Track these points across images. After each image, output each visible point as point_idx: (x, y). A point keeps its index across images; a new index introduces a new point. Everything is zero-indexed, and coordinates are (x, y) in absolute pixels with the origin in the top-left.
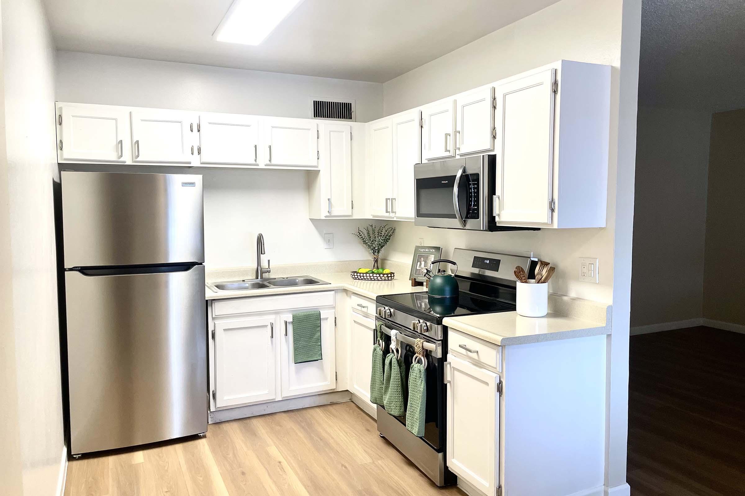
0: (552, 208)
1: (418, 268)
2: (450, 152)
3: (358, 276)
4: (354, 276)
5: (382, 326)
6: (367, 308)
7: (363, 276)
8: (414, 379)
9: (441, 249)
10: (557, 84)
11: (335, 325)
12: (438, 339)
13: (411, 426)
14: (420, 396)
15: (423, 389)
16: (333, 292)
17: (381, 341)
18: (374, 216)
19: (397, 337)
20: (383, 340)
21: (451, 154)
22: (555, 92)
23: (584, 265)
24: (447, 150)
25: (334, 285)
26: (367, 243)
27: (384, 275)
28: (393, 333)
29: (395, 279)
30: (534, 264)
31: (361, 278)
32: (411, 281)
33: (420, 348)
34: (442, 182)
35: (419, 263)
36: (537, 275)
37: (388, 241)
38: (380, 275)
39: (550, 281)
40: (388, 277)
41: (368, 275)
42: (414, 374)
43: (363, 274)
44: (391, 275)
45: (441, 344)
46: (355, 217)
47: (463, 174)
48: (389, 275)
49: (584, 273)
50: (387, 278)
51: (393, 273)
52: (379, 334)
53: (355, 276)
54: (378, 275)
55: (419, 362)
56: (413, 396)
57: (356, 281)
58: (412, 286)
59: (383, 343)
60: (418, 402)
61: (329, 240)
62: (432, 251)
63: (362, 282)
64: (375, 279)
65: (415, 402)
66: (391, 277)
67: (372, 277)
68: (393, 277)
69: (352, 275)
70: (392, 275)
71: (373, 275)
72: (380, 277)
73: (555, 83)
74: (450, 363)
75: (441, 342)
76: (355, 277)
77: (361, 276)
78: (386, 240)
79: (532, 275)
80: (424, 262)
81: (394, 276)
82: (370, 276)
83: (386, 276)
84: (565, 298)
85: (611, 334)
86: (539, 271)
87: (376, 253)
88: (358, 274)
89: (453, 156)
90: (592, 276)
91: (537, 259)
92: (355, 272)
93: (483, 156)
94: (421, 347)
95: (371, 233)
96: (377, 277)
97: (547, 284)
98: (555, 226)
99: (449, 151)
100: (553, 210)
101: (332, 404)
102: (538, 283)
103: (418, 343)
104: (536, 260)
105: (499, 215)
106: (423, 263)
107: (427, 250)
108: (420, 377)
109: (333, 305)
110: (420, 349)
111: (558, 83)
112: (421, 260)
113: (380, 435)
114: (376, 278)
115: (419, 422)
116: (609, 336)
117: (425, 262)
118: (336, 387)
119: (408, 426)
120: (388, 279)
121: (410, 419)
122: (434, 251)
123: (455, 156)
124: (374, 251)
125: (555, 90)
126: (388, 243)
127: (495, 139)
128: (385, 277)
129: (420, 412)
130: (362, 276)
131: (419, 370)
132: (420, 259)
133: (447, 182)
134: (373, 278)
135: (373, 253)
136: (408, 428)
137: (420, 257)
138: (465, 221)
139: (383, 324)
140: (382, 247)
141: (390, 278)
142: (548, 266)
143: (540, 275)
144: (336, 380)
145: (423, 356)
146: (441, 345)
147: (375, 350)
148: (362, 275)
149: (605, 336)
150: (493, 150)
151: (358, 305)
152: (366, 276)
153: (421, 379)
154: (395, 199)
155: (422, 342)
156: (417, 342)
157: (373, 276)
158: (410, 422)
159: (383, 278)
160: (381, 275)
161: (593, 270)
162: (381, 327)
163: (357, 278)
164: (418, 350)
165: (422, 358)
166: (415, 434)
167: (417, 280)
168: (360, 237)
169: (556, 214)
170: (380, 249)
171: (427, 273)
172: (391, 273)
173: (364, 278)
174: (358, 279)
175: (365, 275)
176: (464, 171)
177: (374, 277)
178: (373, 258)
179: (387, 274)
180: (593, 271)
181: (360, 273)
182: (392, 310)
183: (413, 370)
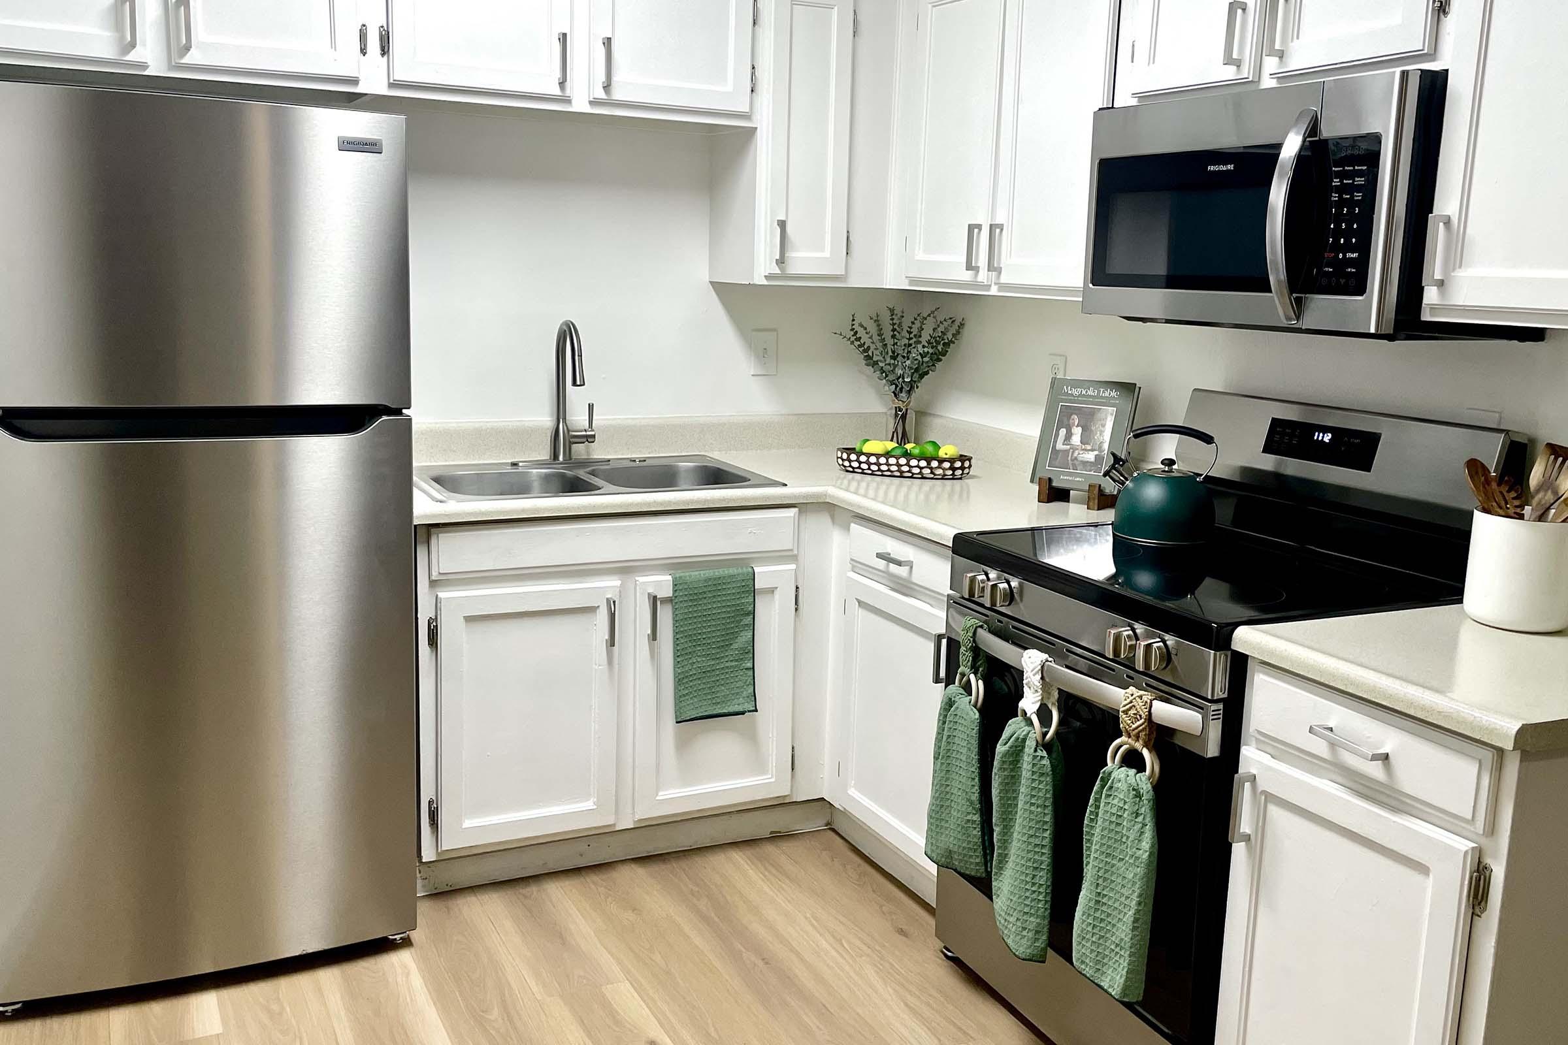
1: (1060, 446)
2: (1238, 66)
3: (860, 463)
4: (847, 464)
5: (979, 630)
6: (907, 568)
7: (878, 464)
8: (1114, 819)
9: (1137, 389)
11: (796, 609)
12: (1212, 697)
13: (1096, 964)
14: (1135, 875)
15: (1148, 853)
16: (794, 510)
17: (972, 677)
18: (913, 281)
19: (1045, 675)
20: (979, 675)
21: (1246, 72)
24: (1229, 60)
25: (795, 489)
26: (876, 363)
27: (941, 461)
28: (1031, 661)
29: (973, 477)
31: (869, 469)
32: (1036, 488)
33: (1143, 720)
34: (1211, 168)
35: (1063, 432)
36: (1538, 491)
37: (941, 360)
38: (929, 463)
40: (953, 469)
41: (892, 461)
42: (1115, 802)
43: (878, 456)
44: (963, 464)
45: (1221, 712)
46: (852, 282)
47: (1307, 139)
48: (958, 464)
50: (951, 472)
51: (970, 459)
52: (965, 656)
53: (850, 461)
54: (923, 463)
55: (1133, 760)
56: (1106, 871)
57: (853, 478)
58: (1039, 501)
59: (981, 683)
60: (1126, 892)
61: (765, 349)
62: (1107, 394)
63: (882, 482)
64: (913, 474)
65: (1112, 889)
66: (962, 468)
67: (905, 468)
68: (966, 471)
69: (843, 460)
70: (967, 464)
71: (908, 462)
72: (931, 468)
74: (1253, 779)
75: (1221, 706)
76: (850, 466)
77: (869, 464)
78: (937, 357)
80: (1080, 429)
81: (970, 466)
82: (898, 465)
83: (947, 465)
86: (1543, 477)
87: (903, 394)
88: (863, 458)
89: (1250, 79)
91: (1529, 434)
92: (850, 450)
93: (1403, 72)
94: (1143, 716)
95: (888, 334)
96: (921, 468)
99: (1238, 64)
101: (777, 837)
102: (1542, 518)
103: (1135, 703)
104: (1524, 439)
105: (1441, 284)
106: (1077, 432)
107: (1090, 393)
108: (1137, 815)
109: (791, 550)
110: (1138, 723)
112: (1071, 421)
113: (942, 952)
114: (916, 470)
115: (1130, 956)
117: (1086, 429)
118: (791, 790)
119: (1083, 962)
120: (953, 474)
121: (1093, 942)
122: (1113, 394)
123: (1257, 80)
124: (897, 386)
126: (939, 365)
127: (1441, 14)
128: (944, 469)
129: (1134, 927)
130: (875, 464)
131: (1134, 790)
132: (1069, 420)
134: (909, 471)
135: (894, 392)
136: (1083, 967)
137: (1068, 412)
138: (1299, 301)
139: (981, 627)
140: (922, 376)
141: (958, 472)
143: (1550, 492)
144: (793, 769)
145: (1146, 745)
146: (1221, 716)
147: (949, 704)
148: (873, 459)
150: (1432, 55)
151: (879, 556)
152: (887, 464)
153: (1140, 819)
154: (1001, 227)
155: (1149, 701)
156: (1128, 701)
157: (908, 464)
158: (1092, 951)
159: (940, 472)
160: (935, 464)
162: (975, 633)
163: (859, 468)
164: (1134, 726)
165: (1146, 753)
166: (1110, 990)
167: (1054, 484)
168: (857, 343)
170: (915, 382)
171: (1113, 467)
172: (962, 458)
173: (879, 470)
174: (860, 471)
175: (883, 460)
176: (1313, 129)
177: (911, 467)
178: (891, 409)
179: (952, 461)
181: (869, 455)
182: (1015, 583)
183: (1111, 788)
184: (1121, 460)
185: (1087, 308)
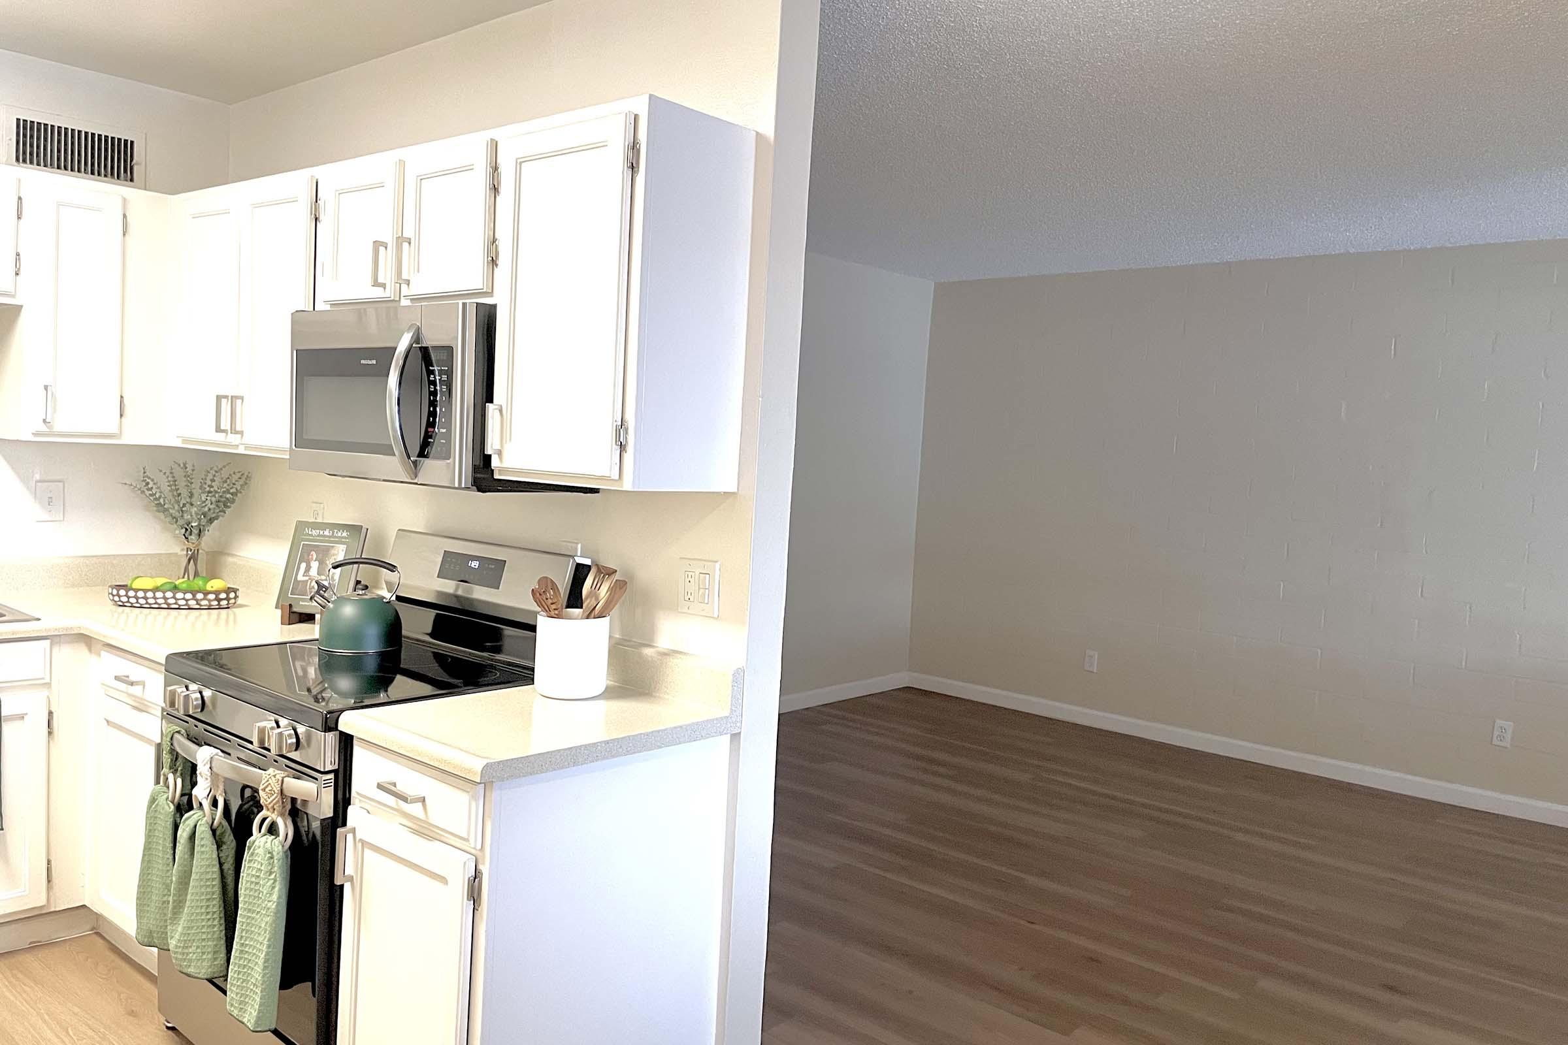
0: (621, 443)
1: (300, 577)
2: (385, 288)
3: (129, 597)
4: (116, 598)
5: (177, 736)
6: (142, 687)
7: (145, 598)
8: (253, 879)
9: (364, 531)
10: (639, 151)
11: (50, 733)
12: (324, 768)
13: (240, 1004)
14: (267, 923)
15: (275, 904)
16: (46, 642)
17: (171, 777)
18: (185, 441)
19: (213, 765)
20: (178, 774)
21: (388, 293)
22: (633, 168)
23: (690, 576)
24: (376, 284)
25: (47, 625)
26: (167, 510)
27: (206, 593)
28: (203, 756)
29: (241, 606)
30: (581, 573)
31: (137, 602)
32: (279, 612)
33: (276, 795)
34: (363, 362)
35: (303, 565)
36: (586, 598)
37: (229, 507)
38: (194, 596)
39: (615, 611)
40: (219, 600)
41: (159, 594)
42: (255, 865)
43: (145, 591)
44: (228, 595)
45: (333, 781)
46: (129, 439)
47: (414, 345)
48: (223, 596)
49: (689, 594)
50: (216, 603)
51: (235, 591)
52: (166, 758)
53: (119, 596)
54: (188, 596)
55: (273, 830)
56: (248, 924)
57: (123, 612)
58: (282, 624)
59: (179, 781)
60: (261, 939)
61: (51, 498)
62: (339, 534)
63: (141, 613)
64: (180, 605)
65: (252, 939)
66: (228, 599)
67: (172, 601)
68: (232, 601)
69: (113, 596)
70: (232, 595)
71: (174, 595)
72: (197, 600)
73: (634, 147)
74: (353, 831)
75: (332, 776)
76: (120, 601)
77: (137, 598)
78: (224, 504)
79: (575, 599)
80: (317, 563)
81: (236, 597)
82: (165, 598)
83: (212, 597)
84: (648, 651)
85: (740, 733)
86: (591, 587)
87: (193, 537)
88: (131, 593)
89: (392, 298)
90: (706, 602)
91: (590, 560)
92: (119, 587)
93: (464, 305)
94: (276, 791)
95: (182, 483)
96: (187, 600)
97: (607, 620)
98: (627, 485)
99: (384, 286)
100: (622, 447)
101: (33, 947)
102: (588, 617)
103: (270, 781)
104: (587, 562)
105: (500, 453)
106: (315, 565)
107: (327, 533)
108: (271, 873)
109: (43, 679)
110: (271, 799)
111: (639, 147)
112: (310, 557)
113: (165, 1024)
114: (182, 602)
115: (261, 992)
116: (735, 737)
117: (322, 563)
118: (48, 901)
119: (232, 1005)
120: (219, 604)
121: (238, 986)
122: (345, 534)
123: (398, 299)
124: (187, 530)
125: (632, 164)
126: (228, 511)
127: (495, 267)
128: (210, 601)
129: (265, 967)
130: (142, 598)
131: (269, 853)
132: (309, 555)
133: (374, 362)
134: (176, 603)
135: (184, 535)
136: (232, 1009)
137: (308, 549)
138: (415, 463)
139: (178, 732)
140: (211, 521)
141: (224, 603)
142: (613, 576)
143: (594, 599)
144: (49, 881)
145: (282, 815)
146: (332, 784)
147: (153, 800)
148: (140, 594)
149: (726, 739)
150: (490, 294)
151: (117, 678)
152: (155, 598)
153: (273, 876)
154: (242, 398)
155: (280, 779)
156: (266, 780)
157: (174, 597)
158: (237, 994)
159: (204, 603)
160: (200, 596)
161: (707, 587)
162: (172, 739)
163: (128, 602)
164: (269, 801)
165: (280, 822)
166: (248, 1024)
167: (295, 609)
168: (148, 493)
169: (629, 457)
170: (204, 526)
171: (318, 592)
172: (228, 591)
173: (147, 603)
174: (130, 605)
175: (150, 594)
176: (417, 338)
177: (176, 599)
178: (183, 550)
179: (217, 593)
180: (707, 591)
181: (136, 591)
182: (207, 693)
183: (252, 854)
184: (324, 586)
185: (293, 463)
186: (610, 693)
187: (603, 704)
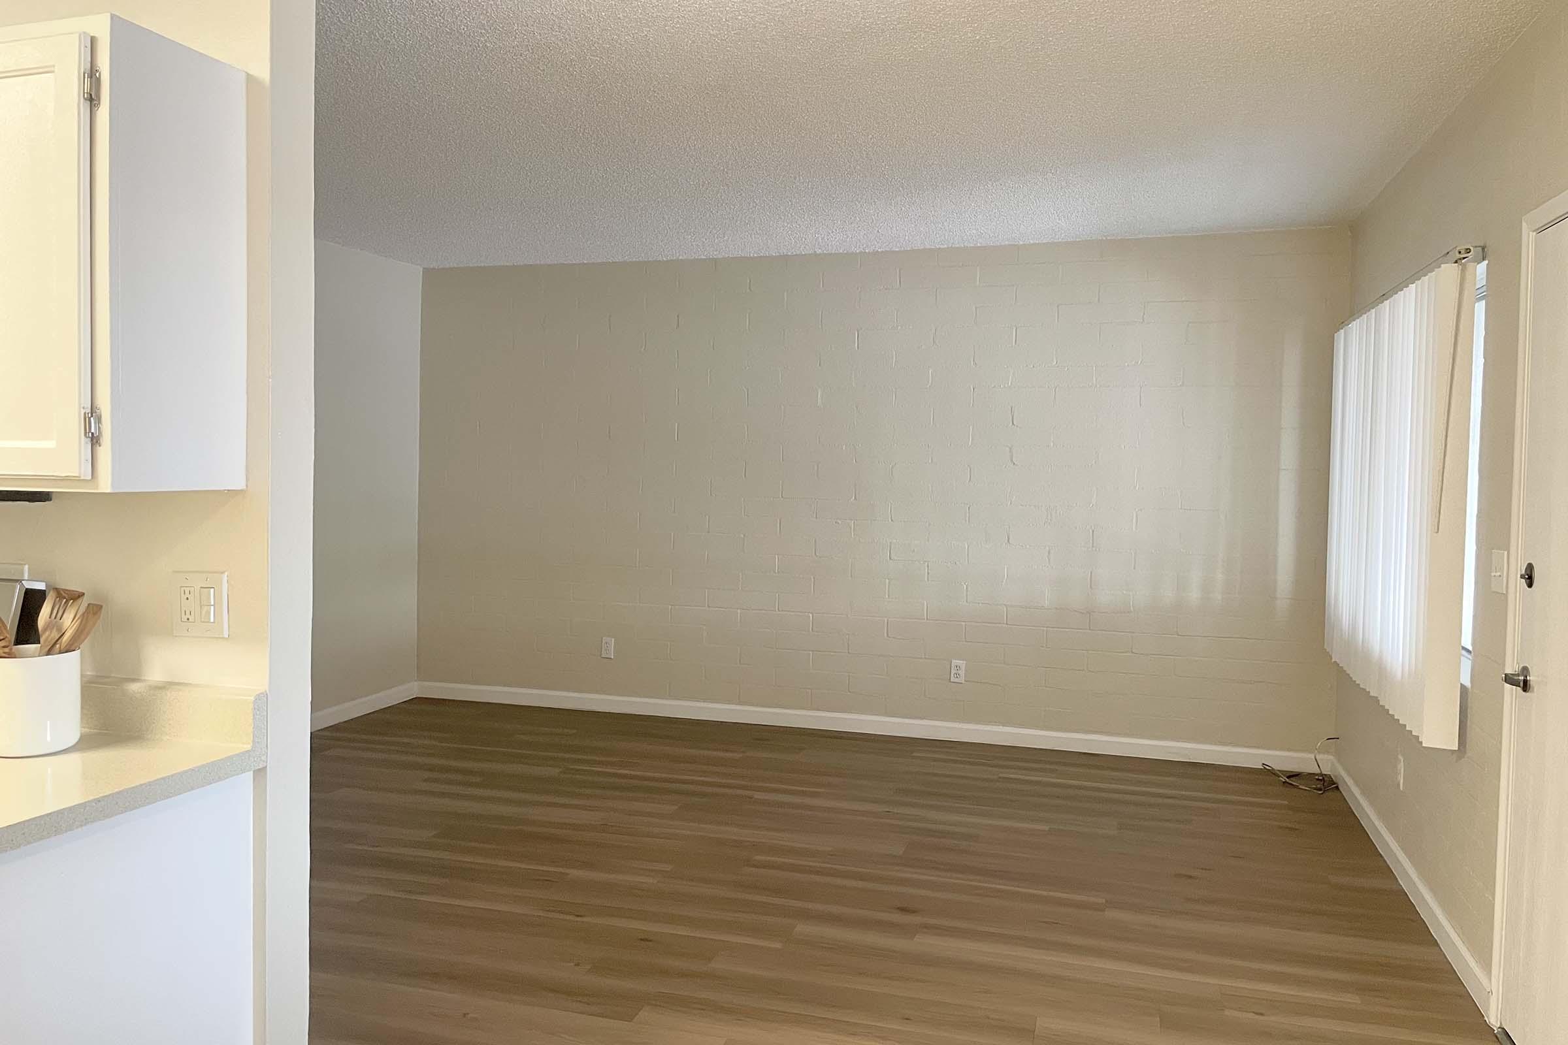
0: (92, 433)
10: (98, 80)
22: (92, 100)
23: (187, 592)
30: (32, 602)
36: (45, 630)
39: (85, 645)
49: (188, 613)
73: (92, 74)
79: (27, 631)
84: (134, 687)
85: (266, 767)
86: (50, 618)
90: (212, 620)
91: (44, 584)
97: (77, 652)
98: (105, 485)
100: (95, 440)
102: (49, 653)
104: (40, 586)
111: (100, 75)
116: (260, 774)
125: (91, 95)
142: (79, 601)
143: (54, 631)
149: (250, 775)
161: (212, 603)
169: (105, 452)
180: (212, 607)
186: (86, 743)
187: (76, 757)
